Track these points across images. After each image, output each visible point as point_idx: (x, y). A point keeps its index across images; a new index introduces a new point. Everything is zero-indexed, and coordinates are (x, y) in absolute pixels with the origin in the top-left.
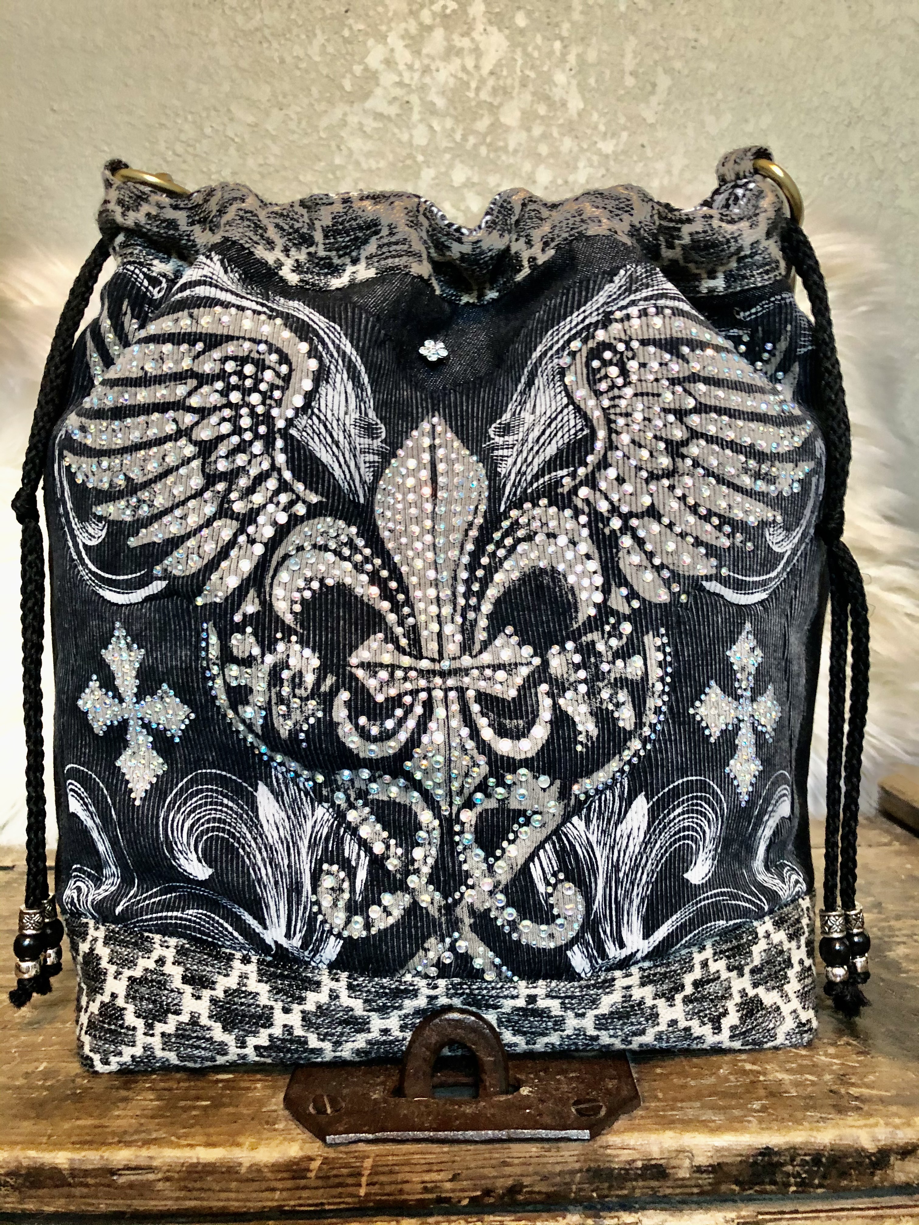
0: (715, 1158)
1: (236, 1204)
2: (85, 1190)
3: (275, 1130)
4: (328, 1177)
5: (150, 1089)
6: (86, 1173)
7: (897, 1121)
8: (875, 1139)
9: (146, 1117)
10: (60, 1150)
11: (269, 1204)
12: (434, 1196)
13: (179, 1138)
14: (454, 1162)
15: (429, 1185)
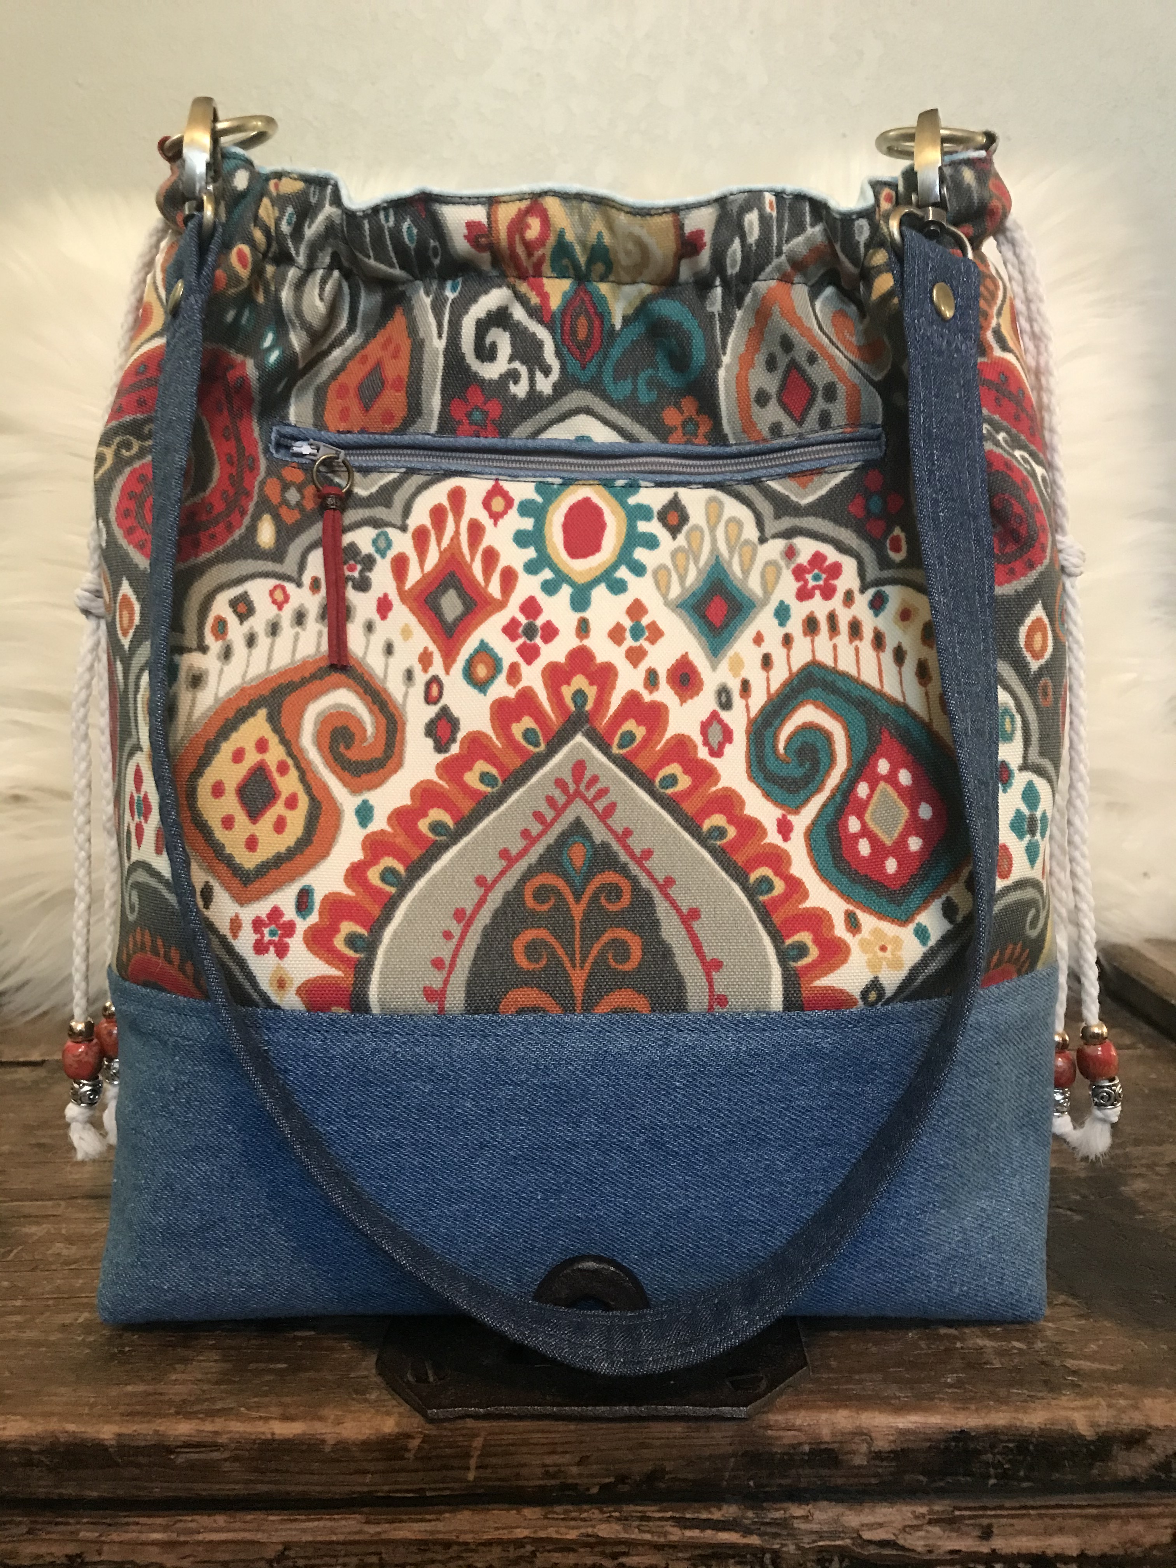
0: (898, 1442)
1: (318, 1489)
2: (137, 1471)
3: (366, 1401)
4: (430, 1458)
5: (213, 1347)
6: (139, 1451)
7: (1122, 1402)
8: (1093, 1425)
9: (209, 1381)
10: (107, 1422)
11: (359, 1489)
12: (558, 1482)
13: (248, 1409)
14: (582, 1442)
15: (551, 1469)
